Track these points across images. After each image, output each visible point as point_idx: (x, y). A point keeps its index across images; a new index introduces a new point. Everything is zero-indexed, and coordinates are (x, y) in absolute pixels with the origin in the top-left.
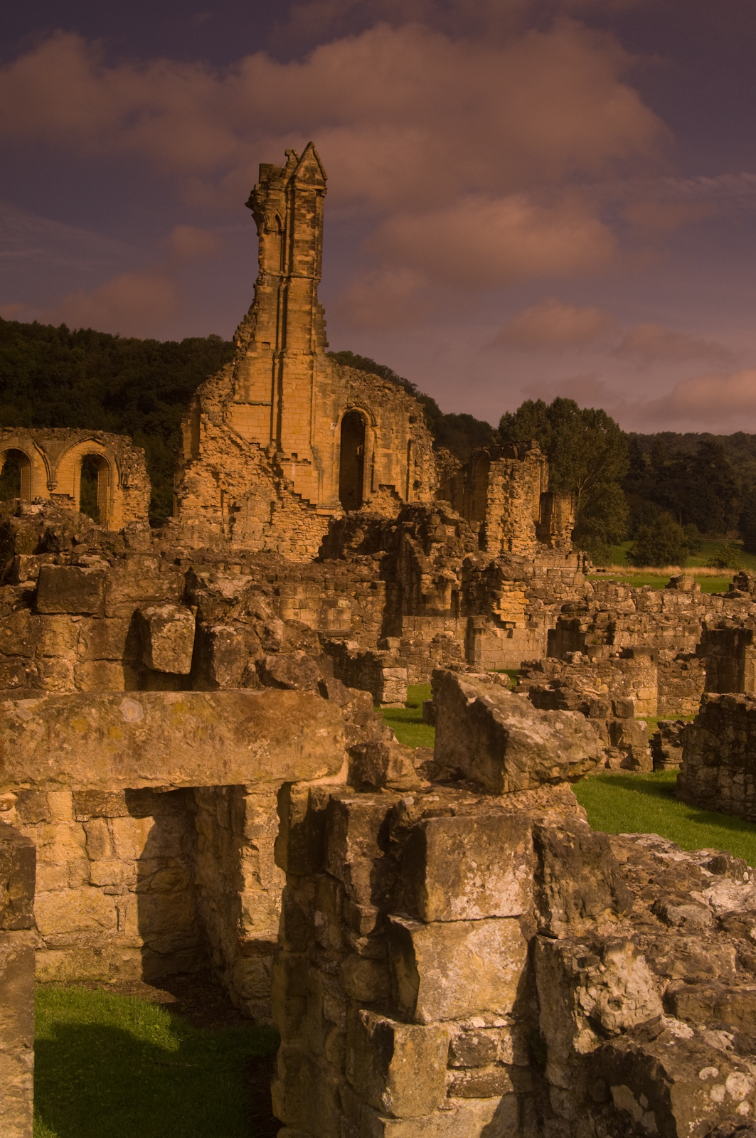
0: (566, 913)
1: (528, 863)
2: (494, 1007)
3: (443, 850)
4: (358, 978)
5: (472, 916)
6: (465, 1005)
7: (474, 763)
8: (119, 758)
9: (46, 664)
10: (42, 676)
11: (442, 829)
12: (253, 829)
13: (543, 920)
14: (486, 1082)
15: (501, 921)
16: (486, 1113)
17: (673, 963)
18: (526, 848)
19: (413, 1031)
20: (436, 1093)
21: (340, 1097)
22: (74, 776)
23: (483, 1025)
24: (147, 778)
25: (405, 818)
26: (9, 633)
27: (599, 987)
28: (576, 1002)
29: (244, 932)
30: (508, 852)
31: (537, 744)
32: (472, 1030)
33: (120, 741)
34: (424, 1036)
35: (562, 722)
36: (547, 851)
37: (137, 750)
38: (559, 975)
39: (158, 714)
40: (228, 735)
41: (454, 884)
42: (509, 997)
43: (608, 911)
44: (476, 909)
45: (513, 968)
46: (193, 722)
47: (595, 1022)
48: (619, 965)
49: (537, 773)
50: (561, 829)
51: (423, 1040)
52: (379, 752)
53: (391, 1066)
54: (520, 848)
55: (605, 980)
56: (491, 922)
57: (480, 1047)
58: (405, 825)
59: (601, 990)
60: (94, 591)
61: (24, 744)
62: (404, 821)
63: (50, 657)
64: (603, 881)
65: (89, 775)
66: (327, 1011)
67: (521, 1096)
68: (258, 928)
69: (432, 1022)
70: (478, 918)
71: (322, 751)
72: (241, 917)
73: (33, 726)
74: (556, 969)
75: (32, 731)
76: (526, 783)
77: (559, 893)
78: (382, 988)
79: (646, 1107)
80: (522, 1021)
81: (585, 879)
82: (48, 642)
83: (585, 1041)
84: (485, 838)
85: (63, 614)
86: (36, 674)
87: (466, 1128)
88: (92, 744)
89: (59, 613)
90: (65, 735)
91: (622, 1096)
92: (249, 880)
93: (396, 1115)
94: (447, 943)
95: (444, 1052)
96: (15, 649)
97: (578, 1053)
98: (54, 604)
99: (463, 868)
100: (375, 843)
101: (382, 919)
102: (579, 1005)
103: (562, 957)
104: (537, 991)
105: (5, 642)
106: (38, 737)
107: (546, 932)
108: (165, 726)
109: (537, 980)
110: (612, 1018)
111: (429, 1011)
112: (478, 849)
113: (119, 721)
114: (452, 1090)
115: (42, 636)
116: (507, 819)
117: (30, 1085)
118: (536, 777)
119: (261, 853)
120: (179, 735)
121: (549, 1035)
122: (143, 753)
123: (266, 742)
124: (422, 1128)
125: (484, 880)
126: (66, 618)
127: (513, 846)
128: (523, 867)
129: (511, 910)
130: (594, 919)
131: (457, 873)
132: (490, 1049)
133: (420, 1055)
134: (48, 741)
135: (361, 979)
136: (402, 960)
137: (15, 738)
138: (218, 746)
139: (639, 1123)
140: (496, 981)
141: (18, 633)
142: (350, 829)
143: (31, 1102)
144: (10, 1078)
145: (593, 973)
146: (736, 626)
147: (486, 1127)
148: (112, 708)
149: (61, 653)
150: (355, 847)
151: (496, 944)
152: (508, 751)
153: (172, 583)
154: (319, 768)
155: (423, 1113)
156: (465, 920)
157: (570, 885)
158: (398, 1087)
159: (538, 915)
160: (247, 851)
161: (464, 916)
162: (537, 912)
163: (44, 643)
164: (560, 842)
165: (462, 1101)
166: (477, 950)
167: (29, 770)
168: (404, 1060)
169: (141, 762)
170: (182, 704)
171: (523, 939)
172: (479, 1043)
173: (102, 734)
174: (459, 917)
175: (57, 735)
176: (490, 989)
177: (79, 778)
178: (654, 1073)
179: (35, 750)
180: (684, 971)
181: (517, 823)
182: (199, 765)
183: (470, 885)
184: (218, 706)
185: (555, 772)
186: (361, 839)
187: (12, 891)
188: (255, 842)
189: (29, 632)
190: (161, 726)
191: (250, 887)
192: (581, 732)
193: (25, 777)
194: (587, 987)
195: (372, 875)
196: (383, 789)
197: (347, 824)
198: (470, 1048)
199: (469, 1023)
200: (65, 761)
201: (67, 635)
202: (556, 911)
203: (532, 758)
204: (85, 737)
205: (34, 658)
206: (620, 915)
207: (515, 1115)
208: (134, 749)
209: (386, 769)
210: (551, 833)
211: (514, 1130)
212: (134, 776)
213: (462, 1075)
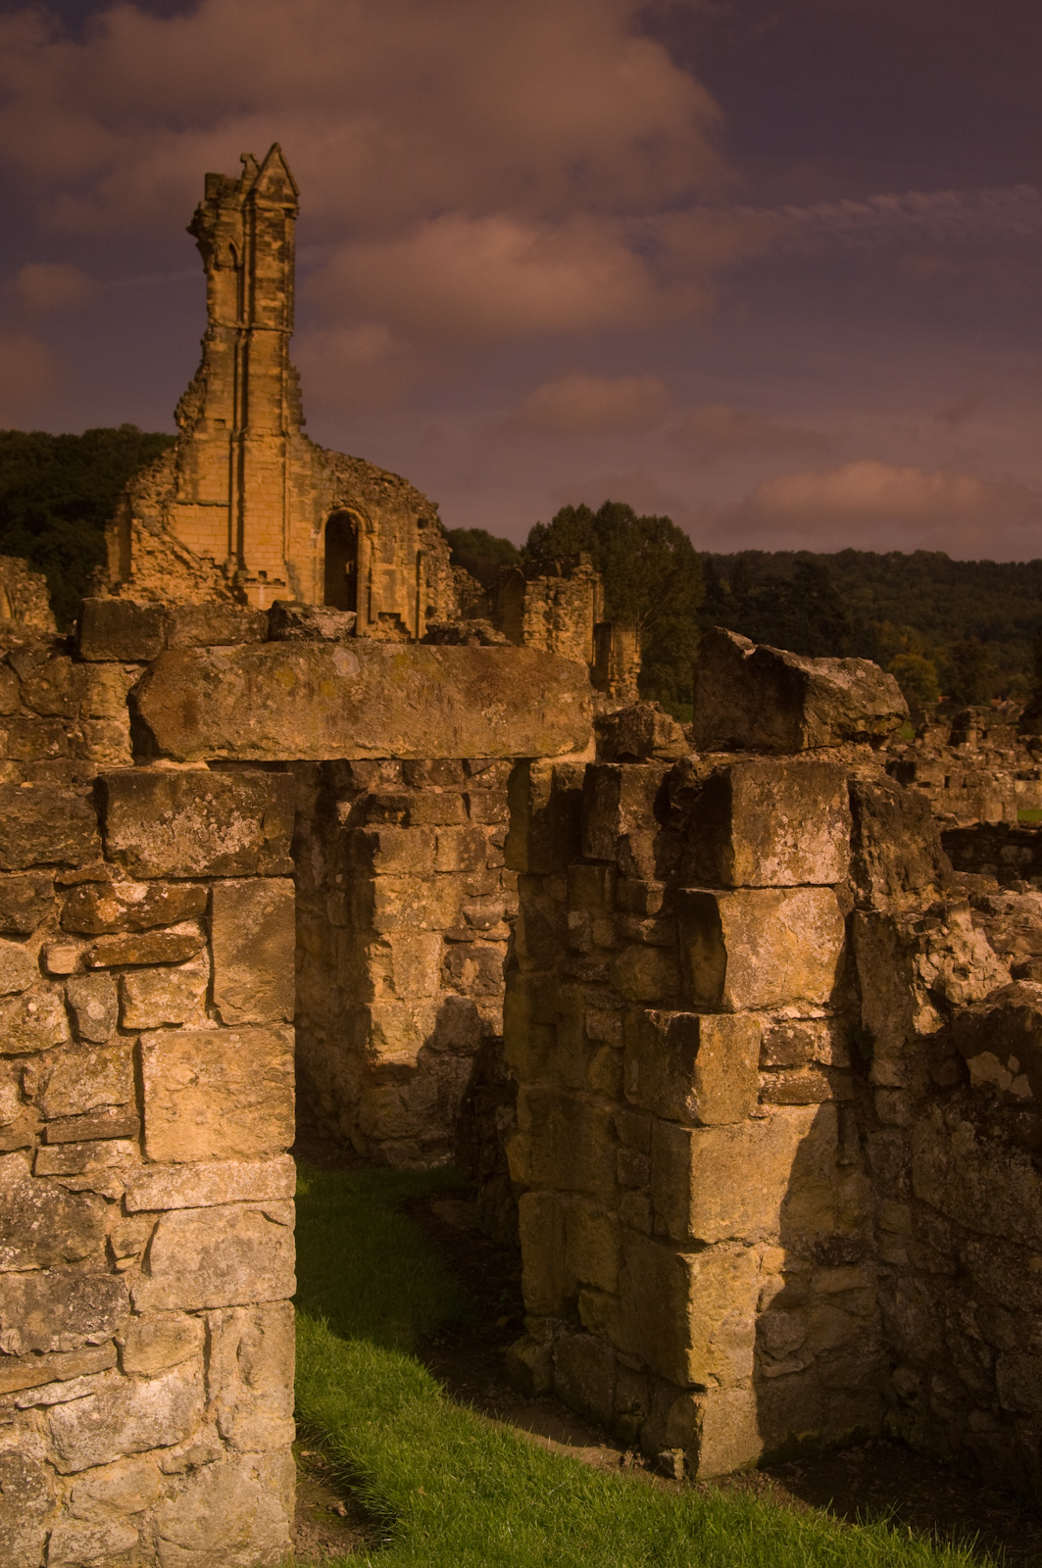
0: (887, 883)
1: (845, 821)
2: (810, 994)
3: (750, 800)
4: (641, 971)
5: (784, 882)
6: (778, 990)
7: (756, 725)
8: (332, 720)
9: (93, 727)
10: (89, 742)
11: (748, 775)
12: (384, 920)
13: (861, 892)
14: (803, 1085)
15: (817, 890)
16: (802, 1124)
17: (1014, 939)
18: (842, 803)
19: (721, 1019)
20: (748, 1096)
21: (615, 1129)
22: (280, 741)
23: (798, 1015)
24: (364, 747)
25: (691, 776)
26: (45, 686)
27: (942, 953)
28: (915, 972)
29: (375, 1053)
30: (822, 806)
31: (841, 689)
32: (786, 1021)
33: (333, 699)
34: (733, 1026)
35: (864, 670)
36: (864, 808)
37: (353, 712)
38: (890, 947)
39: (376, 668)
40: (458, 697)
41: (763, 843)
42: (824, 985)
43: (930, 887)
44: (788, 873)
45: (830, 948)
46: (416, 681)
47: (939, 997)
48: (964, 927)
49: (840, 726)
50: (877, 784)
51: (733, 1031)
52: (639, 717)
53: (697, 1061)
54: (836, 801)
55: (949, 944)
56: (806, 891)
57: (796, 1042)
58: (690, 785)
59: (945, 957)
60: (153, 633)
61: (221, 699)
62: (690, 781)
63: (98, 718)
64: (925, 849)
65: (297, 740)
66: (591, 1028)
67: (842, 1105)
68: (393, 1048)
69: (742, 1009)
70: (791, 884)
71: (567, 721)
72: (370, 1035)
73: (230, 678)
74: (885, 940)
75: (230, 684)
76: (827, 739)
77: (879, 858)
78: (671, 984)
79: (1016, 1070)
80: (841, 1012)
81: (905, 846)
82: (95, 698)
83: (926, 1020)
84: (796, 788)
85: (114, 662)
86: (82, 740)
87: (781, 1140)
88: (300, 702)
89: (108, 661)
90: (268, 690)
91: (983, 1067)
92: (379, 987)
93: (704, 1122)
94: (757, 913)
95: (755, 1047)
96: (53, 707)
97: (920, 1035)
98: (102, 649)
99: (773, 823)
100: (651, 814)
101: (671, 895)
102: (919, 975)
103: (894, 924)
104: (857, 975)
105: (41, 699)
106: (238, 690)
107: (867, 904)
108: (386, 685)
109: (858, 962)
110: (958, 989)
111: (738, 996)
112: (789, 800)
113: (331, 674)
114: (763, 1096)
115: (88, 690)
116: (820, 765)
117: (291, 1068)
118: (839, 732)
119: (395, 952)
120: (401, 694)
121: (877, 1025)
122: (361, 716)
123: (502, 708)
124: (732, 1138)
125: (796, 839)
126: (118, 667)
127: (828, 799)
128: (839, 825)
129: (827, 877)
130: (917, 893)
131: (766, 828)
132: (807, 1044)
133: (729, 1048)
134: (249, 697)
135: (644, 972)
136: (700, 939)
137: (210, 691)
138: (446, 710)
139: (1008, 1091)
140: (811, 963)
141: (57, 687)
142: (623, 795)
143: (293, 1090)
144: (269, 1058)
145: (935, 937)
146: (893, 759)
147: (803, 1141)
148: (322, 658)
149: (112, 713)
150: (629, 817)
151: (810, 917)
152: (807, 698)
153: (251, 622)
154: (564, 742)
155: (734, 1120)
156: (775, 887)
157: (892, 850)
158: (705, 1087)
159: (855, 887)
160: (376, 950)
161: (775, 881)
162: (853, 883)
163: (90, 700)
164: (878, 798)
165: (775, 1109)
166: (790, 923)
167: (227, 732)
168: (712, 1054)
169: (358, 726)
170: (404, 656)
171: (839, 913)
172: (795, 1036)
173: (312, 690)
174: (770, 883)
175: (260, 690)
176: (805, 972)
177: (286, 743)
178: (1028, 1024)
179: (234, 708)
180: (1028, 947)
181: (832, 773)
182: (425, 733)
183: (782, 843)
184: (446, 660)
185: (861, 726)
186: (635, 808)
187: (267, 830)
188: (386, 937)
189: (72, 685)
190: (380, 683)
191: (381, 996)
192: (883, 684)
193: (222, 741)
194: (928, 954)
195: (655, 844)
196: (648, 759)
197: (620, 789)
198: (784, 1043)
199: (782, 1013)
200: (269, 723)
201: (119, 689)
202: (877, 881)
203: (835, 707)
204: (292, 693)
205: (77, 720)
206: (944, 893)
207: (835, 1128)
208: (349, 710)
209: (651, 733)
210: (868, 787)
211: (834, 1147)
212: (350, 743)
213: (774, 1078)
